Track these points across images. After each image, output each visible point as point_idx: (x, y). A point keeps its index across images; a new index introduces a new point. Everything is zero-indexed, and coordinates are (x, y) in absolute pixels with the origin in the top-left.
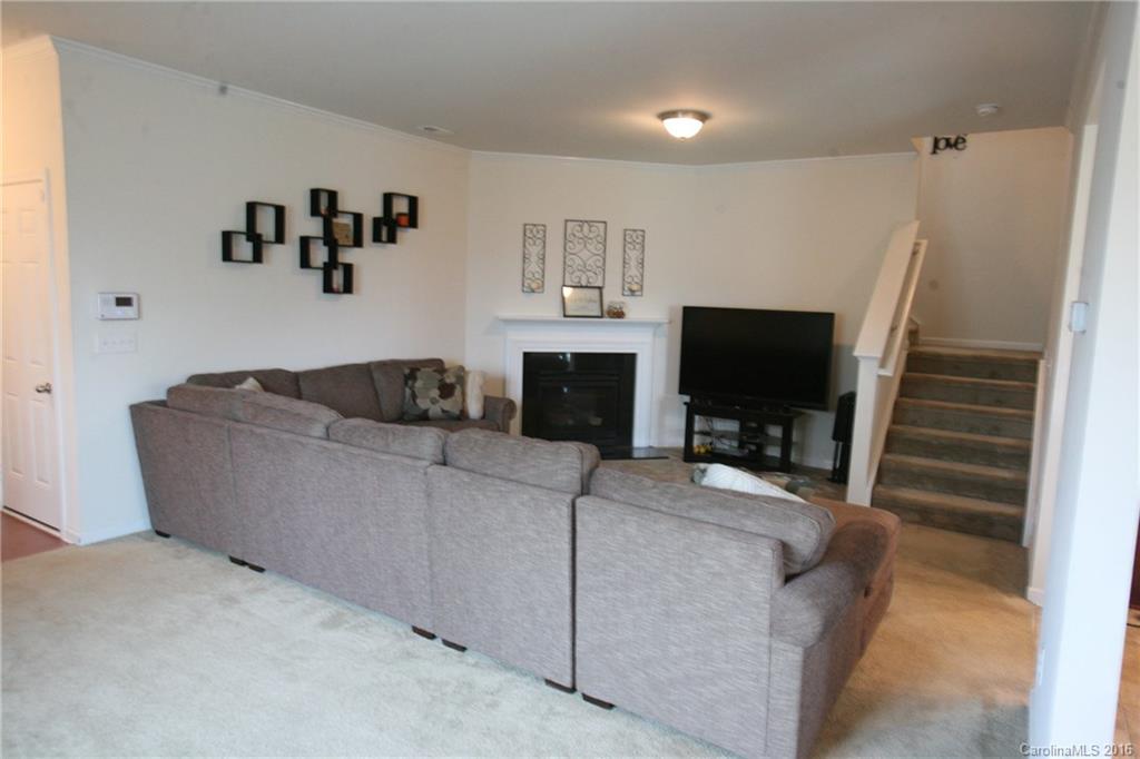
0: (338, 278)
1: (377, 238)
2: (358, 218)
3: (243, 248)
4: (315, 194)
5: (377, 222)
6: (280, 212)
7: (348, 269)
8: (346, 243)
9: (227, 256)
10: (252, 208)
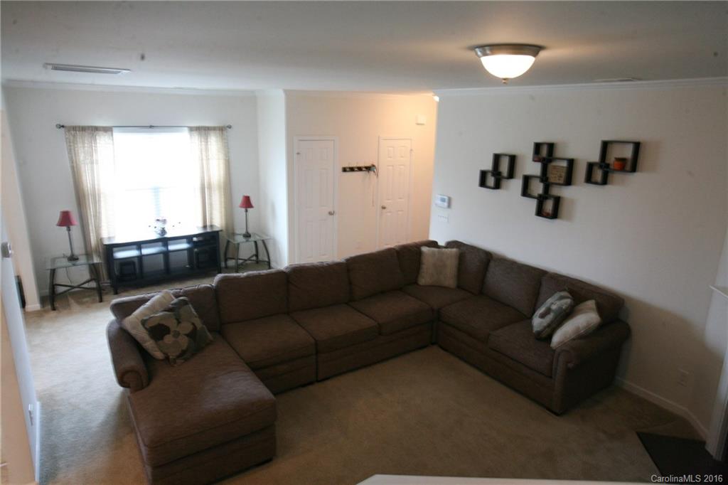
0: (549, 206)
1: (589, 179)
2: (571, 162)
3: (491, 181)
4: (538, 147)
5: (591, 166)
6: (513, 159)
7: (558, 200)
8: (558, 182)
9: (483, 183)
10: (497, 158)
